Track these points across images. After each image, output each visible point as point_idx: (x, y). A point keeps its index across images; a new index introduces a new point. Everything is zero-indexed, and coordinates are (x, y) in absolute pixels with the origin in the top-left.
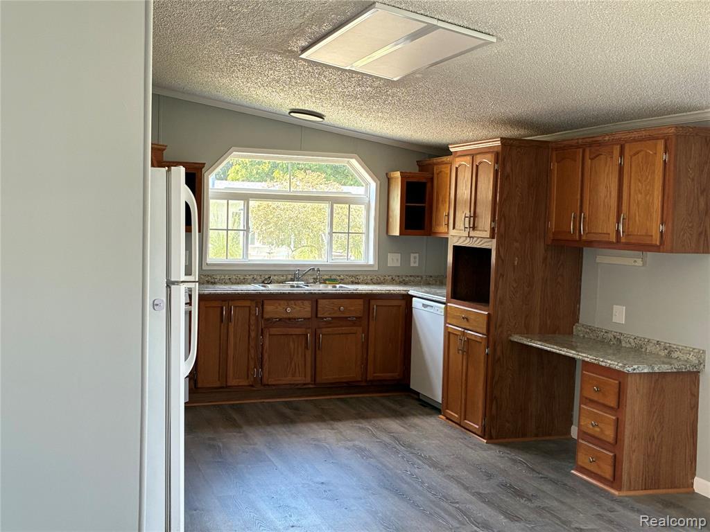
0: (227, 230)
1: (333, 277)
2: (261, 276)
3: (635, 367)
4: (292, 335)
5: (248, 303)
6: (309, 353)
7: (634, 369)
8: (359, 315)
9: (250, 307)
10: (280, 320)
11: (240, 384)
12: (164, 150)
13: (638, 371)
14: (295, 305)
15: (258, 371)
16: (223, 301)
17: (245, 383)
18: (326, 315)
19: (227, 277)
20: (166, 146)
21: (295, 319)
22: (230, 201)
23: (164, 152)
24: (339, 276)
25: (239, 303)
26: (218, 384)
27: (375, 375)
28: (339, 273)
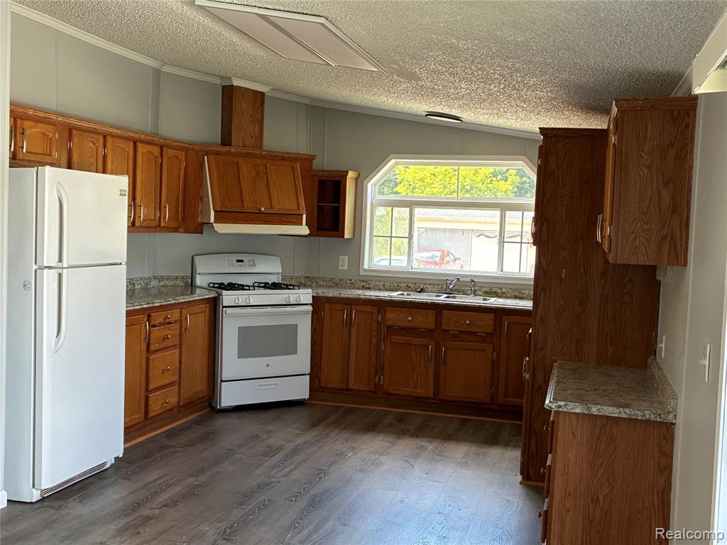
0: (391, 237)
1: (494, 290)
2: (415, 284)
3: (562, 403)
4: (414, 345)
5: (369, 308)
6: (431, 366)
7: (560, 407)
8: (489, 331)
9: (371, 312)
10: (403, 328)
11: (361, 389)
12: (314, 159)
13: (565, 410)
14: (418, 314)
15: (380, 378)
16: (346, 304)
17: (367, 389)
18: (451, 328)
19: (382, 283)
20: (315, 156)
21: (418, 329)
22: (394, 208)
23: (314, 161)
24: (501, 289)
25: (361, 308)
26: (339, 386)
27: (506, 399)
28: (501, 285)
